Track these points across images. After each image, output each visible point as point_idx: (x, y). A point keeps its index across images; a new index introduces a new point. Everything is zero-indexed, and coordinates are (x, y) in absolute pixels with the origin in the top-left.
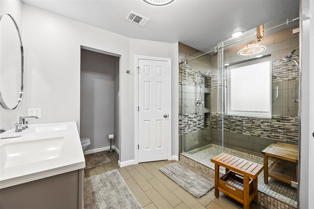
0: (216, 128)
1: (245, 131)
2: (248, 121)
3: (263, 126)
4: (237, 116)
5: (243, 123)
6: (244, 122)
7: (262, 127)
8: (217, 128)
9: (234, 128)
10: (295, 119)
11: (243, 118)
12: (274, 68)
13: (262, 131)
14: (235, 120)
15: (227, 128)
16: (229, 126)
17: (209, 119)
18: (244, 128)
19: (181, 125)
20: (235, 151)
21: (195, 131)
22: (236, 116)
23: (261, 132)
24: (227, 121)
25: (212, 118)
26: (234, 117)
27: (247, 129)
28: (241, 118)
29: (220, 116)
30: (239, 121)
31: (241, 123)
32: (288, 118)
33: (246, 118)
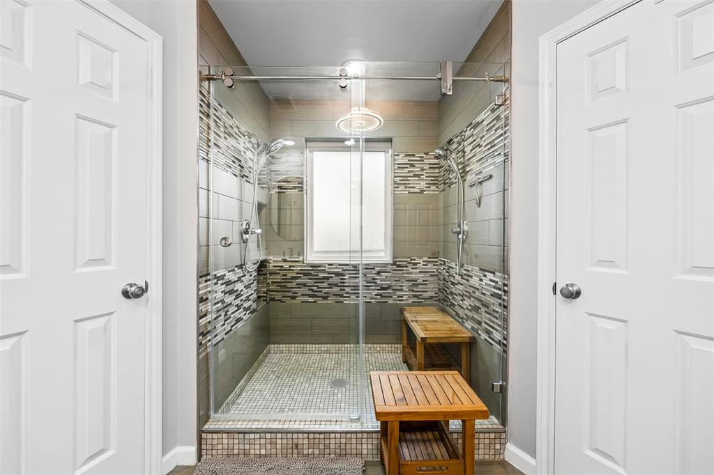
0: (280, 301)
1: (347, 295)
2: (355, 272)
3: (379, 279)
4: (332, 265)
5: (344, 279)
6: (347, 277)
7: (378, 282)
8: (283, 299)
9: (325, 293)
10: (423, 261)
11: (345, 267)
12: (396, 166)
13: (378, 290)
14: (329, 274)
15: (310, 296)
16: (315, 288)
17: (264, 278)
18: (347, 289)
19: (206, 315)
20: (329, 345)
21: (240, 324)
22: (329, 265)
23: (376, 292)
24: (309, 279)
25: (271, 274)
26: (325, 267)
27: (352, 290)
28: (340, 268)
29: (293, 266)
30: (337, 274)
31: (341, 279)
32: (414, 260)
33: (351, 268)
